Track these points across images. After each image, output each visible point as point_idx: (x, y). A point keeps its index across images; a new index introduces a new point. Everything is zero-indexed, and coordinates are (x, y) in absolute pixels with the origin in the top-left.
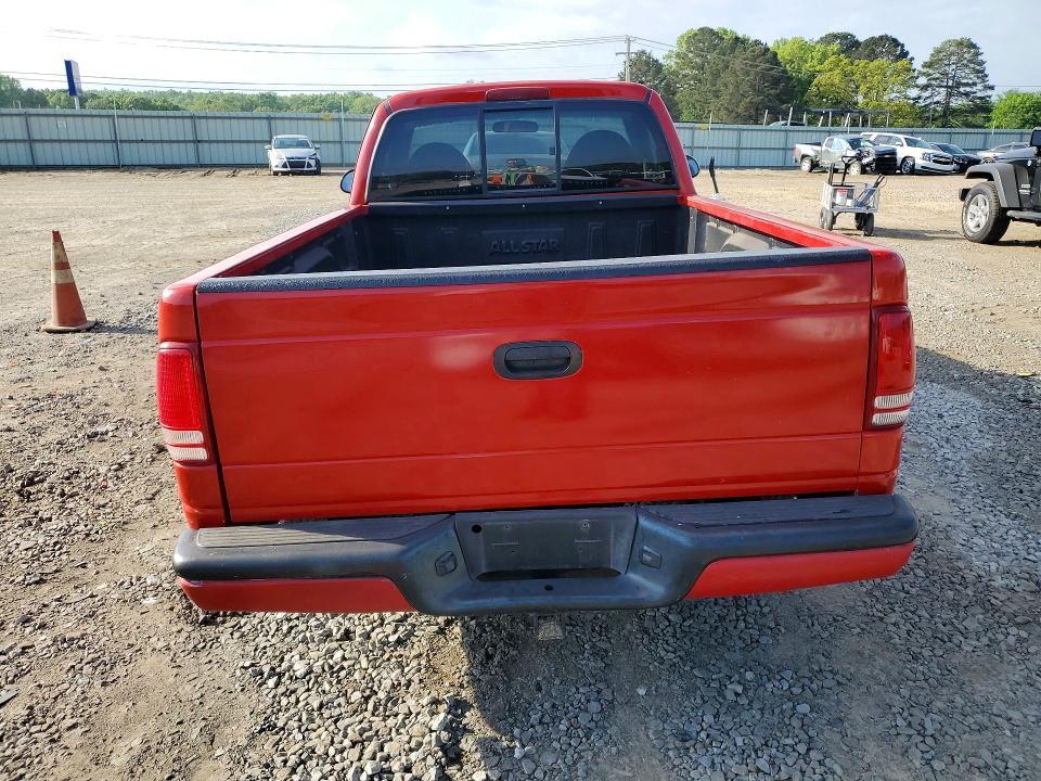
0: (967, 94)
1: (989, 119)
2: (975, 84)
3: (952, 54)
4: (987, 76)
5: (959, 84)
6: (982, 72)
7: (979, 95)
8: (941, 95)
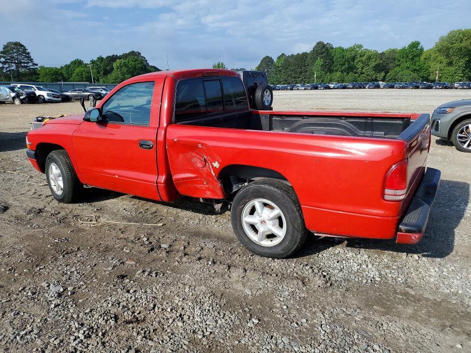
0: (26, 67)
1: (38, 78)
2: (28, 63)
3: (14, 48)
4: (33, 59)
5: (21, 63)
6: (30, 57)
7: (31, 67)
8: (14, 67)
